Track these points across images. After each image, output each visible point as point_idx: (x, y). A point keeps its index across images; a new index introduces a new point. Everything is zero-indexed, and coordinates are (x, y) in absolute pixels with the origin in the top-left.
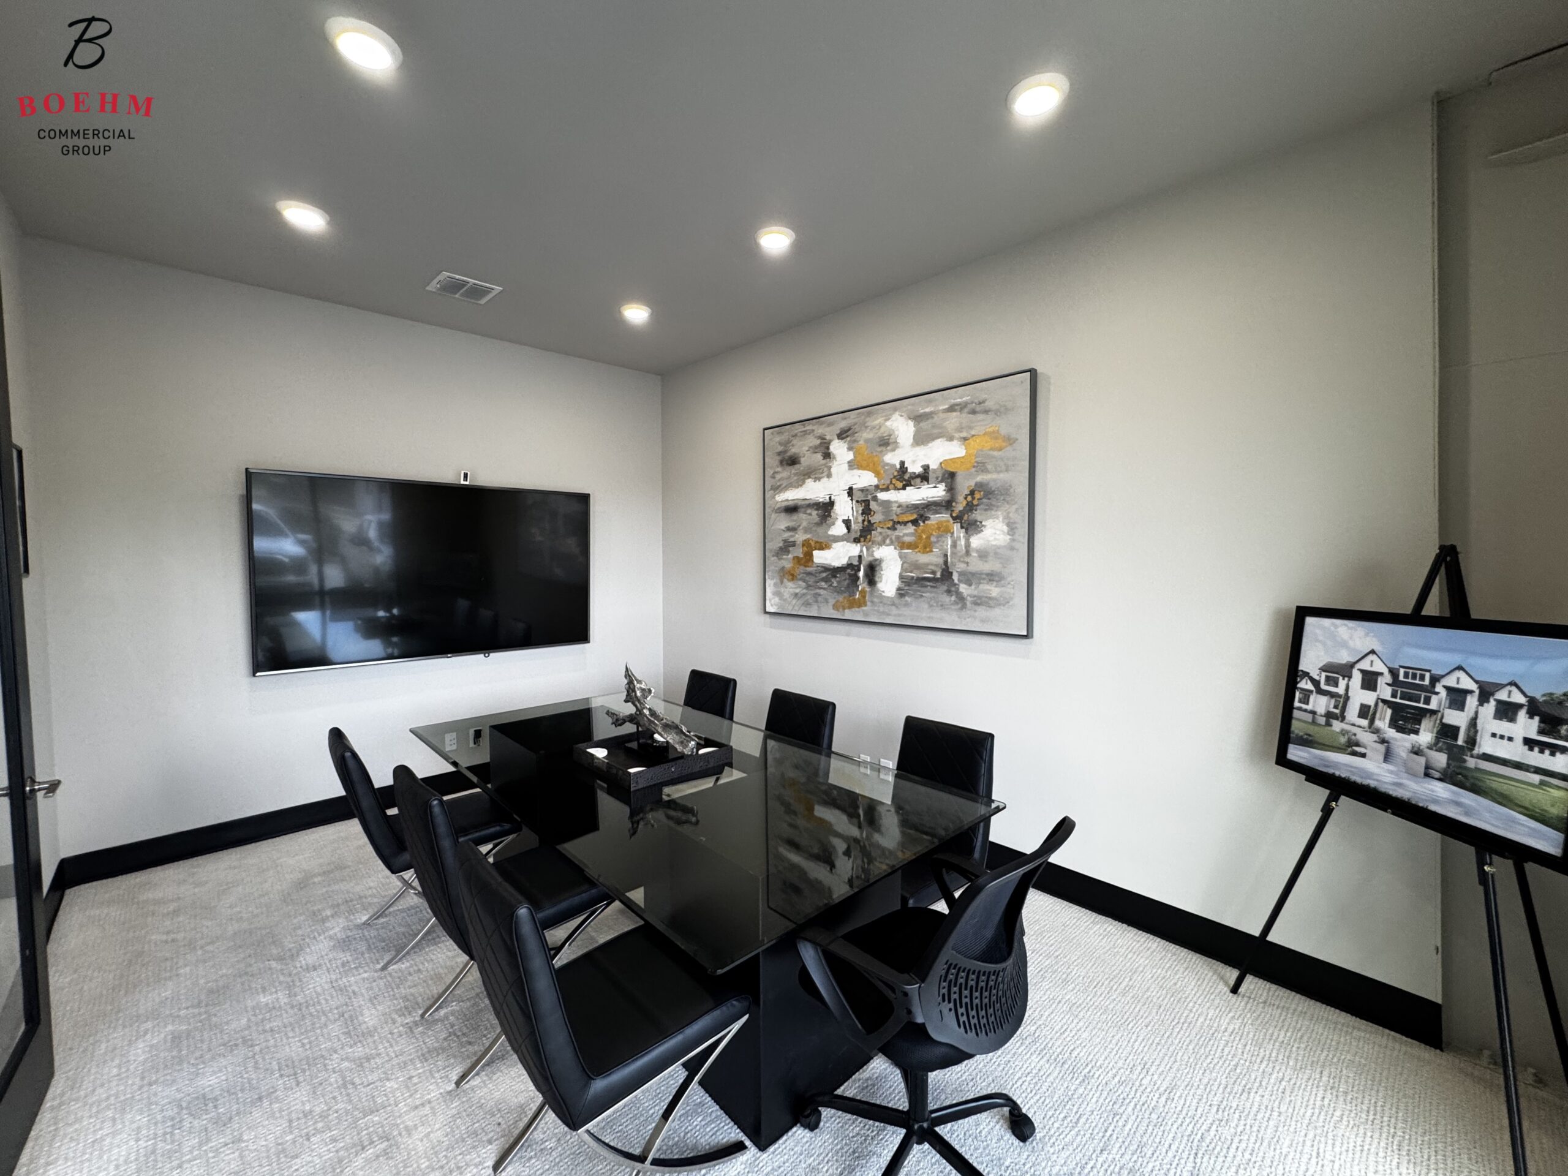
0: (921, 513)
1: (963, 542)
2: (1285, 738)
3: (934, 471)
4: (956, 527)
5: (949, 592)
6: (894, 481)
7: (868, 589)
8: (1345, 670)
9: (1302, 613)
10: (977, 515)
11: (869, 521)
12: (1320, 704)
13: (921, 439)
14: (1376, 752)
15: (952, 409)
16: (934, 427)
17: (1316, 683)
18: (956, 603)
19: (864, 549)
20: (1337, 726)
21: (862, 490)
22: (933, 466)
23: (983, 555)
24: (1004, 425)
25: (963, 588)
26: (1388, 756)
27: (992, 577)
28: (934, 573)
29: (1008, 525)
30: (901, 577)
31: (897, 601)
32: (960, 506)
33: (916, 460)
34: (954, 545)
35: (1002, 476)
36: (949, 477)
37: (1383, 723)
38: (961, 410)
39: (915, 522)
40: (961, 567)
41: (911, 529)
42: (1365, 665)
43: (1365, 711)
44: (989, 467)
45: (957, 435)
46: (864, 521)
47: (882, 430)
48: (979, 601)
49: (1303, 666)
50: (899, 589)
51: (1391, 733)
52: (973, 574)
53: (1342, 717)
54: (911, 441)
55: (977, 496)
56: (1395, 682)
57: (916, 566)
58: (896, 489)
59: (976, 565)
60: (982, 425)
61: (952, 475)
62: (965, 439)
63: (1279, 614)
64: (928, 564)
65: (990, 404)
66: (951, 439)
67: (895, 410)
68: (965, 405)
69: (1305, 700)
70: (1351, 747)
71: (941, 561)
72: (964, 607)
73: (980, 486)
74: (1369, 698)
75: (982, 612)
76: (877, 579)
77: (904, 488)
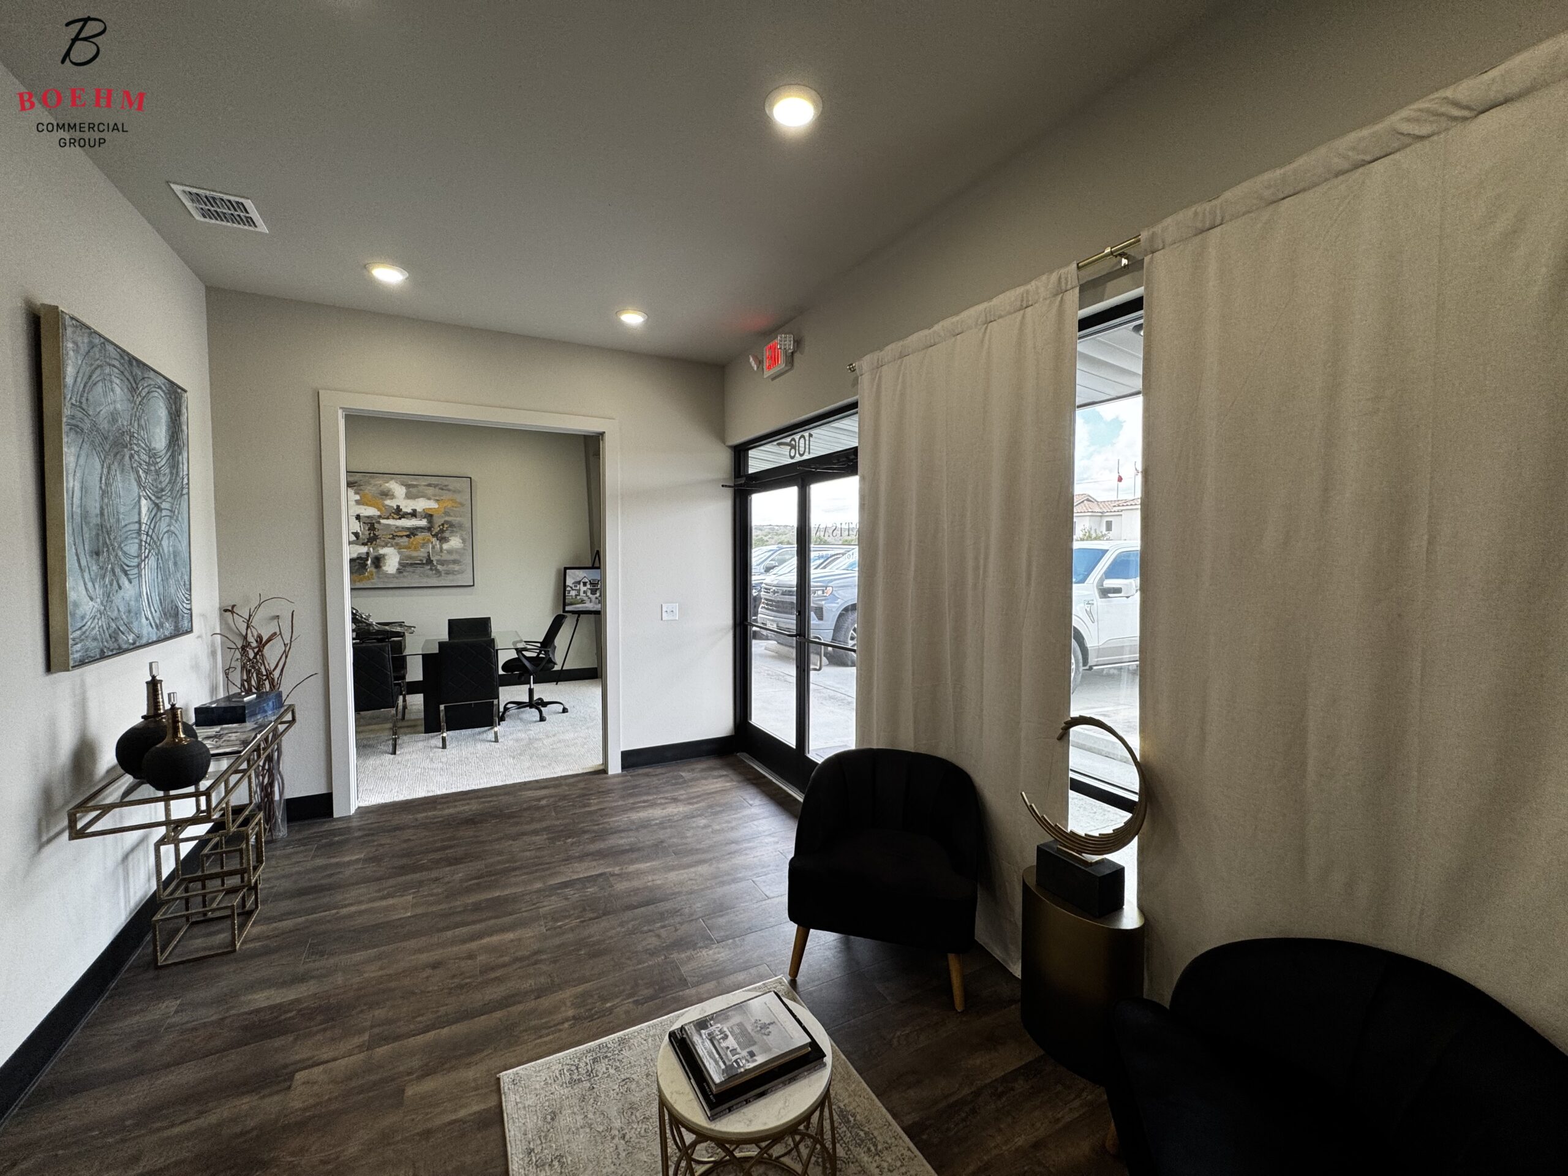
0: (412, 532)
1: (438, 546)
2: (565, 605)
3: (420, 512)
4: (434, 540)
5: (431, 569)
6: (392, 515)
7: (374, 570)
8: (579, 582)
9: (566, 569)
10: (446, 534)
11: (374, 534)
12: (573, 593)
13: (409, 496)
14: (588, 601)
15: (429, 485)
16: (419, 492)
17: (571, 588)
18: (436, 574)
19: (371, 549)
20: (578, 597)
21: (368, 517)
22: (419, 510)
23: (450, 552)
24: (458, 498)
25: (439, 567)
26: (591, 602)
27: (455, 562)
28: (421, 560)
29: (462, 540)
30: (400, 563)
31: (397, 575)
32: (436, 529)
33: (407, 506)
34: (433, 547)
35: (458, 519)
36: (429, 516)
37: (589, 593)
38: (435, 487)
39: (408, 536)
40: (438, 557)
41: (405, 539)
42: (583, 581)
43: (585, 592)
44: (452, 514)
45: (433, 498)
46: (370, 534)
47: (382, 487)
48: (448, 573)
49: (567, 584)
50: (398, 569)
51: (591, 596)
52: (445, 561)
53: (579, 595)
54: (404, 496)
55: (446, 526)
56: (591, 584)
57: (411, 558)
58: (394, 518)
59: (445, 557)
60: (447, 496)
61: (431, 516)
62: (437, 500)
63: (559, 571)
64: (417, 557)
65: (449, 487)
66: (429, 499)
67: (392, 479)
68: (437, 485)
69: (569, 593)
70: (582, 602)
71: (426, 555)
72: (440, 575)
73: (446, 522)
74: (585, 589)
75: (450, 577)
76: (381, 564)
77: (400, 519)
